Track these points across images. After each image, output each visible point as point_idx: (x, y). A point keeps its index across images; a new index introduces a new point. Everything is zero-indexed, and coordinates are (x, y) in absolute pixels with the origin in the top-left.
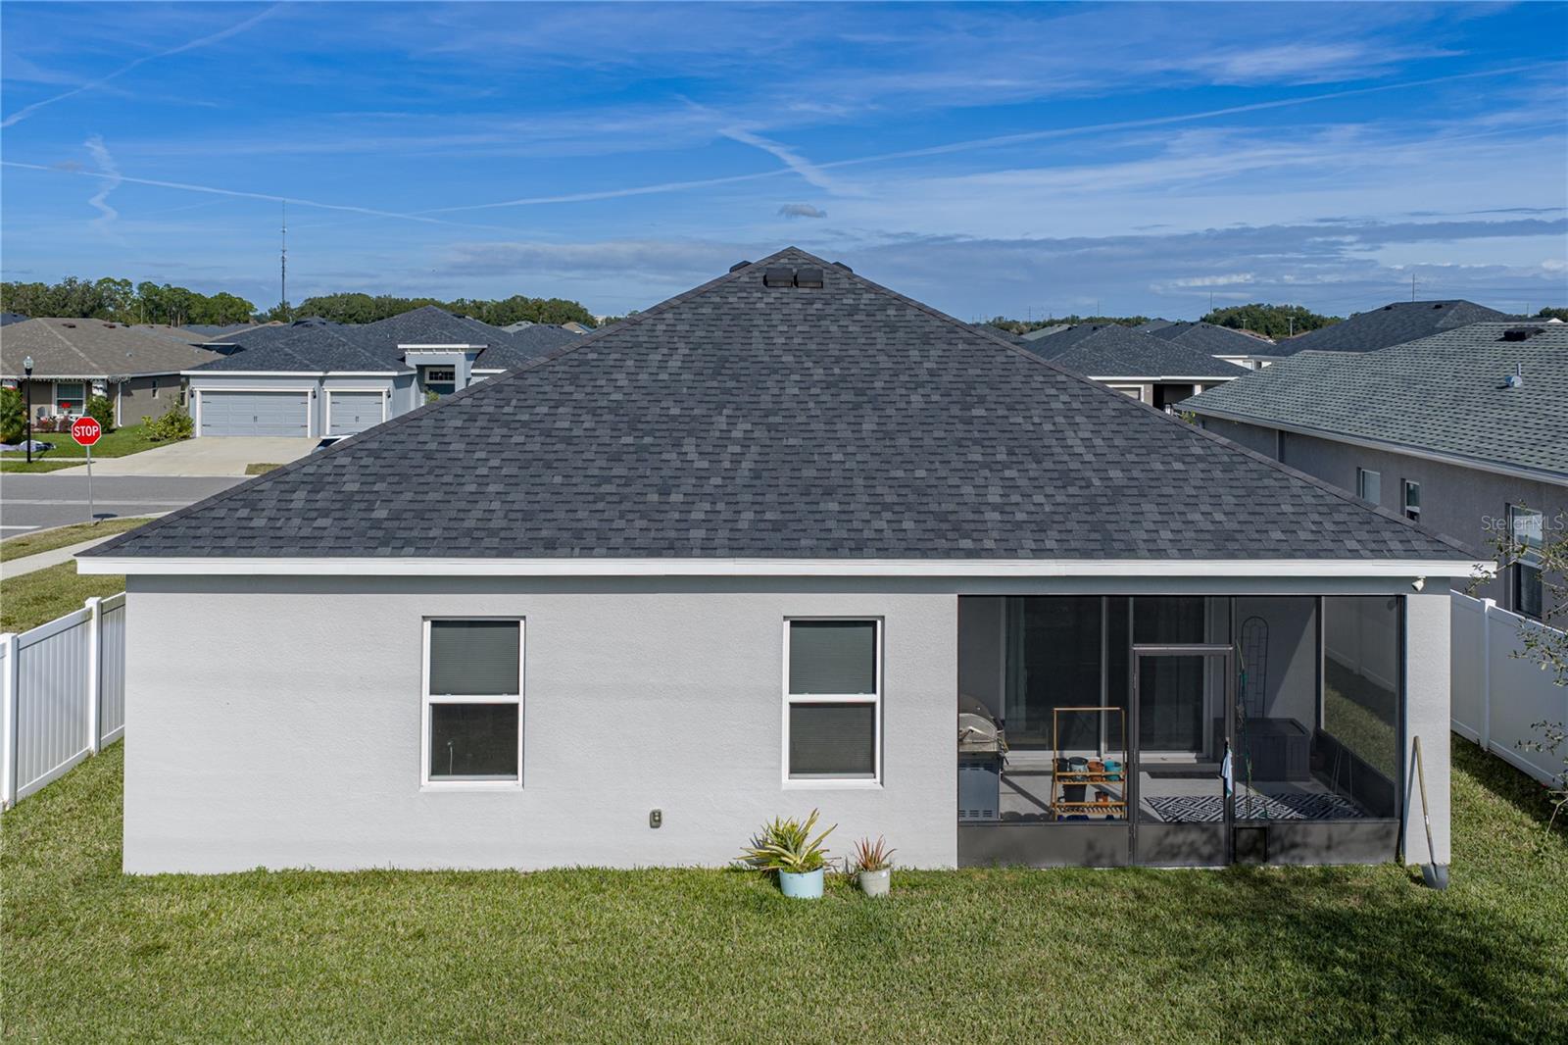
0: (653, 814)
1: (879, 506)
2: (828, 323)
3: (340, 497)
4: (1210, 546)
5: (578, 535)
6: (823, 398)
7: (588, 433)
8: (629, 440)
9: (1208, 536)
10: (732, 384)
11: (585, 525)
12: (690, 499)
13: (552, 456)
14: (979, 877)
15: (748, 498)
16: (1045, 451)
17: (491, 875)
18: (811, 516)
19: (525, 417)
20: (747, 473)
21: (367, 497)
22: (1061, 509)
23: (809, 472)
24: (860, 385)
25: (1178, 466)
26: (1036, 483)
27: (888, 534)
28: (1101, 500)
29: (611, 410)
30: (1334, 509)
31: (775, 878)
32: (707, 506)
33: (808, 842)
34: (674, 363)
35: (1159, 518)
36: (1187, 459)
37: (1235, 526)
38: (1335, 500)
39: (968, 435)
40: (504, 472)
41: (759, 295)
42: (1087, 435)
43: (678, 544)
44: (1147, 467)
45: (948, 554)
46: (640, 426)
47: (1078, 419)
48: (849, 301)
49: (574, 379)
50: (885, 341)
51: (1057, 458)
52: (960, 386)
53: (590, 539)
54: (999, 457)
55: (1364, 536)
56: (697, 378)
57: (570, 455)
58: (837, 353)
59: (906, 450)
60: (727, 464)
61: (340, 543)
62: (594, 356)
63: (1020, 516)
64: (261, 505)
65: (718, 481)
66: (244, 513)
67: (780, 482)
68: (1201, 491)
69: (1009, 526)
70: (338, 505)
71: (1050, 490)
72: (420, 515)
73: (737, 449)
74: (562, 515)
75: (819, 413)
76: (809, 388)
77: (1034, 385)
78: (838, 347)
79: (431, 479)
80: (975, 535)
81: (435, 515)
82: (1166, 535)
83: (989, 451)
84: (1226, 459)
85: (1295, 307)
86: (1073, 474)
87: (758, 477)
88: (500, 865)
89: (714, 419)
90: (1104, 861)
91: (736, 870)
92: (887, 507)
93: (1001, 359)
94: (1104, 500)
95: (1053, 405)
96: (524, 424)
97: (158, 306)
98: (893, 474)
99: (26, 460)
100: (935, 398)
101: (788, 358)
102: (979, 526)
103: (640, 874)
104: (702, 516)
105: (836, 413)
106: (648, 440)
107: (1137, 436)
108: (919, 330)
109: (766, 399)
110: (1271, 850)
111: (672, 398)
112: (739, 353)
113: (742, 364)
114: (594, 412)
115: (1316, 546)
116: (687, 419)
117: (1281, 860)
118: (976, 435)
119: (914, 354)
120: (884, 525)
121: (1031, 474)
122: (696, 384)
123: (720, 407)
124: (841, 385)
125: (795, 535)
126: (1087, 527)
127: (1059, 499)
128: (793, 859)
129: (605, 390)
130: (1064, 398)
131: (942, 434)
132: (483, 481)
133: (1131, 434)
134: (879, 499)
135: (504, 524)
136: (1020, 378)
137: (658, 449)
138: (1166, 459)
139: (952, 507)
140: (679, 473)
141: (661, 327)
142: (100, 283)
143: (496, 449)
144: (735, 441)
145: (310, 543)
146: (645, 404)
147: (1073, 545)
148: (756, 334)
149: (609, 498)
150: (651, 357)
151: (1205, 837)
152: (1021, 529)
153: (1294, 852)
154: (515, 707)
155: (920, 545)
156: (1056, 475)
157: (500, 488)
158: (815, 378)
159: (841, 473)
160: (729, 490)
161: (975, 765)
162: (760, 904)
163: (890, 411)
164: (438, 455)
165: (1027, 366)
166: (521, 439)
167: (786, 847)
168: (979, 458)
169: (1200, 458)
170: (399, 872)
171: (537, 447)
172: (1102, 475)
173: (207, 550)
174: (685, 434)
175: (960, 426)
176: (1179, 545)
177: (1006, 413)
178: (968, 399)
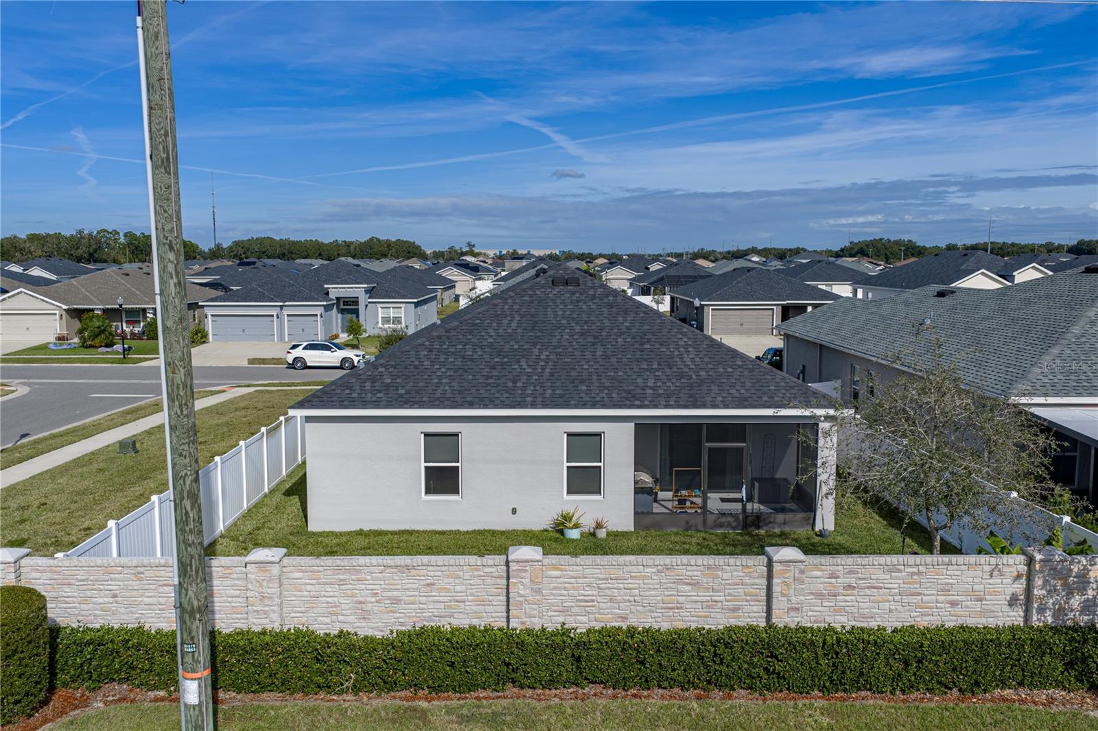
0: (513, 509)
1: (602, 387)
2: (582, 304)
3: (384, 385)
4: (737, 403)
5: (482, 400)
6: (579, 340)
7: (481, 357)
8: (498, 360)
9: (737, 399)
10: (540, 334)
11: (483, 396)
12: (525, 385)
13: (467, 367)
14: (643, 533)
15: (549, 384)
16: (674, 363)
17: (451, 532)
18: (575, 392)
19: (453, 350)
20: (548, 374)
21: (395, 385)
22: (678, 388)
23: (574, 374)
24: (596, 334)
25: (730, 370)
26: (669, 378)
27: (606, 399)
28: (694, 385)
29: (489, 347)
30: (792, 388)
31: (562, 532)
32: (533, 388)
33: (574, 519)
34: (514, 325)
35: (718, 392)
36: (734, 367)
37: (749, 395)
38: (794, 384)
39: (642, 357)
40: (448, 374)
41: (550, 290)
42: (693, 356)
43: (521, 403)
44: (716, 370)
45: (630, 407)
46: (501, 354)
47: (690, 349)
48: (591, 293)
49: (471, 332)
50: (607, 313)
51: (679, 367)
52: (640, 334)
53: (486, 401)
54: (654, 367)
55: (802, 399)
56: (525, 331)
57: (474, 367)
58: (586, 319)
59: (615, 363)
60: (540, 370)
61: (388, 403)
62: (479, 321)
63: (661, 391)
64: (354, 388)
65: (537, 377)
66: (347, 391)
67: (563, 377)
68: (738, 381)
69: (656, 396)
70: (384, 388)
71: (674, 381)
72: (418, 392)
73: (543, 364)
74: (474, 392)
75: (577, 347)
76: (573, 336)
77: (673, 333)
78: (586, 316)
79: (419, 377)
80: (642, 399)
81: (423, 392)
82: (720, 399)
83: (651, 364)
84: (751, 366)
85: (906, 240)
86: (685, 374)
87: (553, 376)
88: (454, 528)
89: (533, 350)
90: (693, 528)
91: (546, 530)
92: (606, 388)
93: (659, 321)
94: (696, 385)
95: (680, 343)
96: (453, 353)
97: (137, 248)
98: (609, 374)
99: (122, 356)
100: (628, 340)
101: (564, 322)
102: (643, 396)
103: (509, 532)
104: (530, 392)
105: (584, 347)
106: (506, 360)
107: (714, 357)
108: (623, 307)
109: (555, 341)
110: (760, 524)
111: (514, 341)
112: (541, 319)
113: (544, 325)
114: (481, 347)
115: (781, 403)
116: (521, 350)
117: (765, 528)
118: (645, 356)
119: (620, 318)
120: (604, 395)
121: (667, 374)
122: (524, 334)
123: (535, 344)
124: (588, 334)
125: (569, 400)
126: (688, 396)
127: (677, 384)
128: (568, 524)
129: (485, 337)
130: (685, 339)
131: (631, 356)
132: (440, 378)
133: (712, 356)
134: (603, 385)
135: (452, 395)
136: (667, 330)
137: (510, 364)
138: (725, 367)
139: (632, 388)
140: (519, 374)
141: (507, 307)
142: (98, 232)
143: (443, 364)
144: (542, 360)
145: (377, 403)
146: (503, 344)
147: (681, 403)
148: (549, 310)
149: (492, 385)
150: (504, 321)
151: (734, 519)
152: (660, 397)
153: (771, 525)
154: (458, 467)
155: (619, 403)
156: (677, 374)
157: (447, 381)
158: (576, 331)
159: (587, 374)
160: (541, 381)
161: (643, 493)
162: (556, 540)
163: (609, 346)
164: (419, 367)
165: (670, 324)
166: (453, 360)
167: (566, 520)
168: (646, 367)
169: (740, 367)
170: (414, 531)
171: (460, 363)
172: (697, 374)
173: (337, 406)
174: (521, 357)
175: (638, 353)
176: (724, 403)
177: (659, 346)
178: (643, 340)
